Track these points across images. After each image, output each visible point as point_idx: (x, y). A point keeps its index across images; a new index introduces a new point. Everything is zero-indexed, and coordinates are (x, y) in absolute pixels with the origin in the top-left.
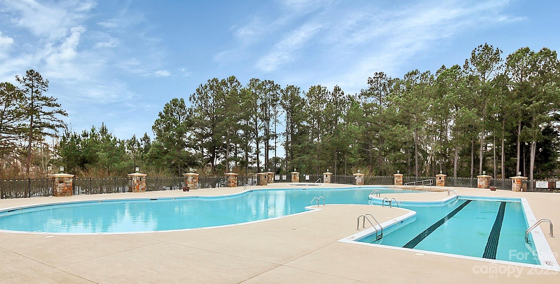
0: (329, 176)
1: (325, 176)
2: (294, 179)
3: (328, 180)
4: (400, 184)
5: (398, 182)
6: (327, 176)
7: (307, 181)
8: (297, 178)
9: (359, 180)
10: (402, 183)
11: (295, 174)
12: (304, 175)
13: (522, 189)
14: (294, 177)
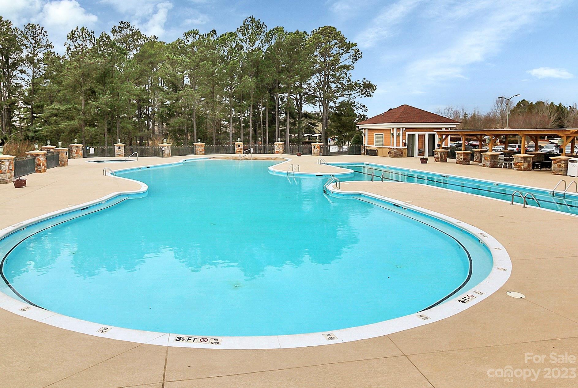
0: (122, 148)
1: (117, 148)
2: (76, 153)
3: (122, 153)
4: (203, 154)
5: (201, 151)
6: (119, 148)
7: (92, 156)
8: (80, 152)
9: (167, 151)
10: (204, 152)
11: (77, 147)
12: (88, 148)
13: (321, 154)
14: (76, 151)
